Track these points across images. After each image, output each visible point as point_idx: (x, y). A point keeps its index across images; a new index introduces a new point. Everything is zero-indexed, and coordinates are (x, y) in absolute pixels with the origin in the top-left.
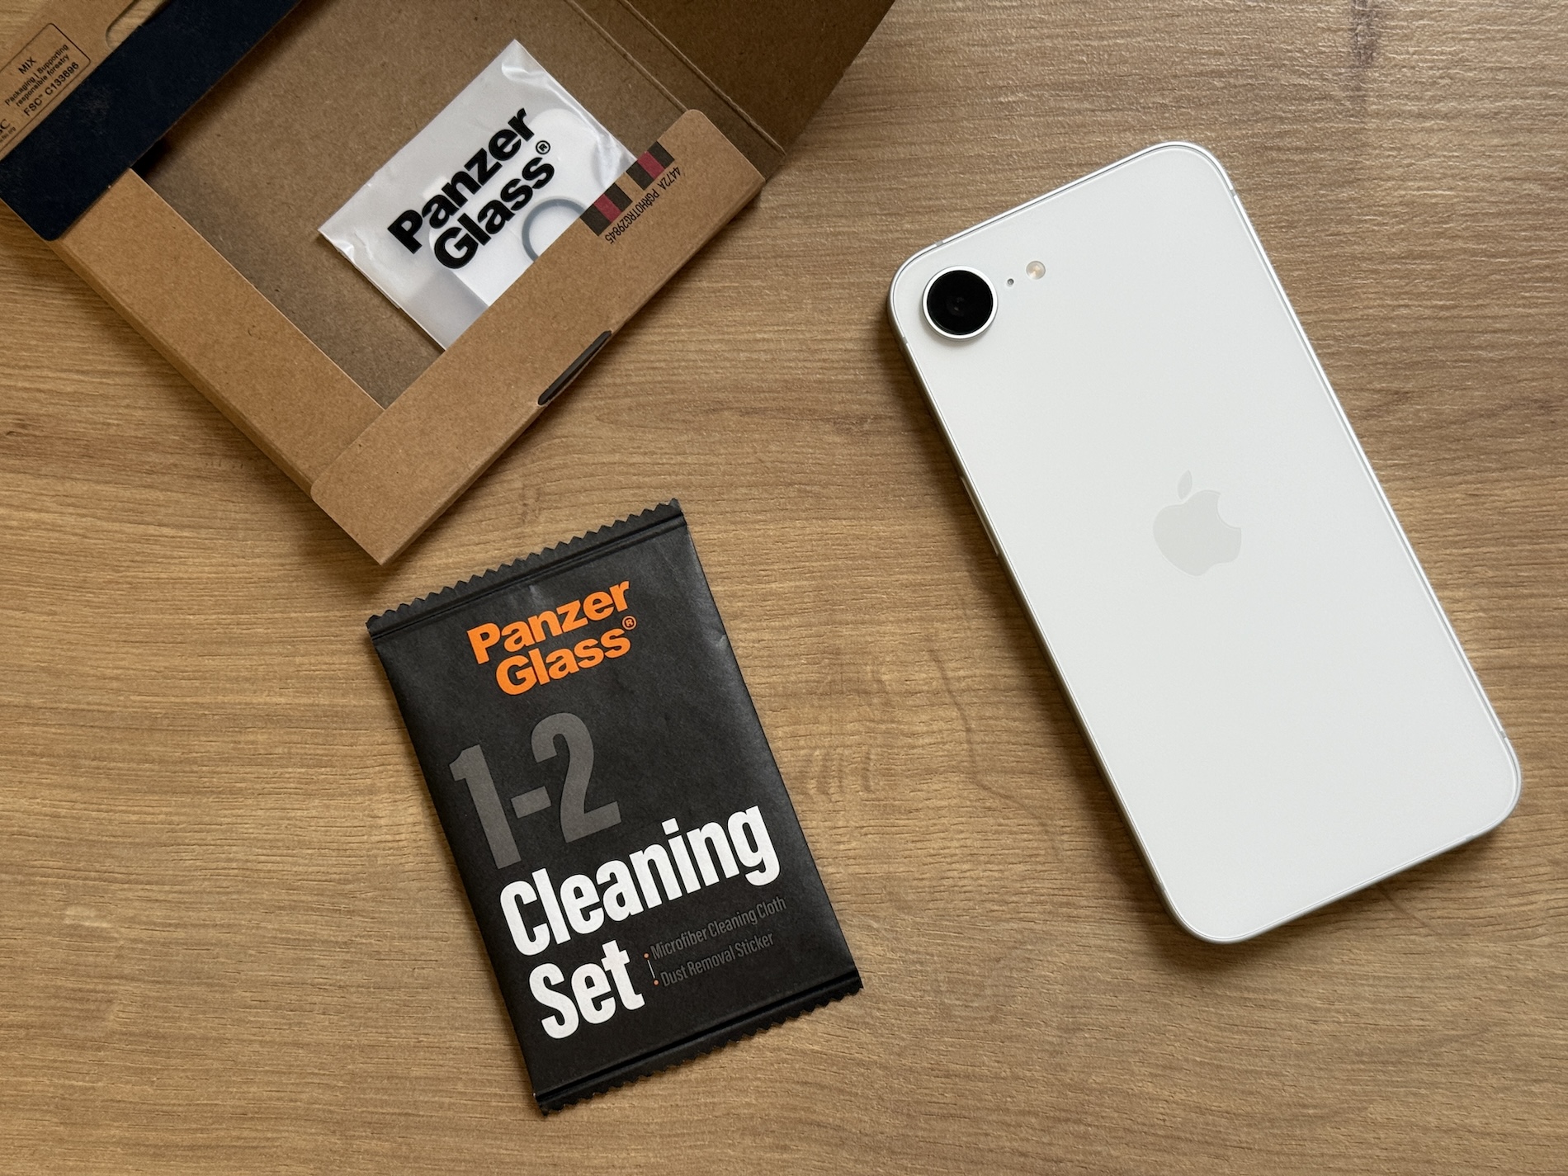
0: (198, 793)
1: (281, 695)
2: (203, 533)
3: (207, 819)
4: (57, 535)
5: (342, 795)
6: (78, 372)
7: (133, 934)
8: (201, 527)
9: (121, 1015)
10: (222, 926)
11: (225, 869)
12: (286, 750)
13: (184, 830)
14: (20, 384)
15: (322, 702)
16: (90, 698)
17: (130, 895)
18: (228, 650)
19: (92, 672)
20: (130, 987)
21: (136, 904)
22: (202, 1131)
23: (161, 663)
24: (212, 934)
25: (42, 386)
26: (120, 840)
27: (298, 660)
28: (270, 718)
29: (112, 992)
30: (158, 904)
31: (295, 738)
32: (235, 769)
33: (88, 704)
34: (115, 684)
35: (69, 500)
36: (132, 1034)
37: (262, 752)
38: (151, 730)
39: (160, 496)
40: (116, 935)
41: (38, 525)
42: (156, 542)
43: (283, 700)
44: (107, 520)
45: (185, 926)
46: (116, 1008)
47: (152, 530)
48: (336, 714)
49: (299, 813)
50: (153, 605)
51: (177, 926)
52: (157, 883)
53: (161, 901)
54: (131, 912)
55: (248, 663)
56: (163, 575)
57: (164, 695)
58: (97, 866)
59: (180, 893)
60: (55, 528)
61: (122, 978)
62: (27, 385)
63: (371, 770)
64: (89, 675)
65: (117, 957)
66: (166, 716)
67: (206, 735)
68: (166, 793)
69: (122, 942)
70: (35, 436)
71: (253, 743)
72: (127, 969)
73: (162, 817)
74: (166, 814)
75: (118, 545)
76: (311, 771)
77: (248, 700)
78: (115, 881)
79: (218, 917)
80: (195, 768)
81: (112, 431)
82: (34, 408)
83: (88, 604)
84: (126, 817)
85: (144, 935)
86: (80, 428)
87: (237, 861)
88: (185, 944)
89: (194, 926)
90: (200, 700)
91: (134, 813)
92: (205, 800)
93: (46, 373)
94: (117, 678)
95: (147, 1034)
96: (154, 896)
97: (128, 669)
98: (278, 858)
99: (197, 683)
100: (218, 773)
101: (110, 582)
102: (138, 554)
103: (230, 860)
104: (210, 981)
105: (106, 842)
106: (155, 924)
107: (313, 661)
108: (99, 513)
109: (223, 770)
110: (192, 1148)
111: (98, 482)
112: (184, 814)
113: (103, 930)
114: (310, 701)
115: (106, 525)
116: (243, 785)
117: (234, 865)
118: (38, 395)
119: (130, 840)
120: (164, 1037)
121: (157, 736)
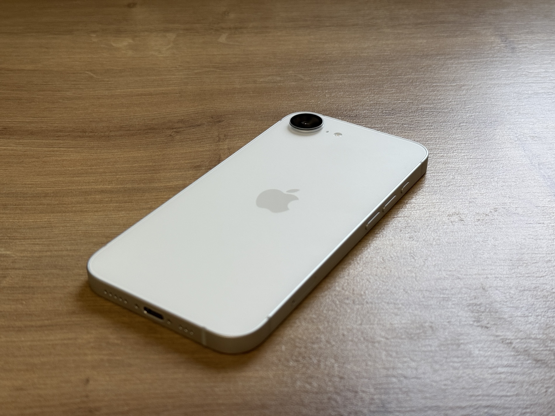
0: (64, 213)
1: (109, 185)
2: (79, 149)
3: (68, 219)
4: (13, 151)
5: (136, 210)
6: (32, 117)
7: (22, 255)
8: (78, 148)
9: (10, 281)
10: (71, 250)
11: (75, 233)
12: (110, 199)
13: (56, 223)
14: (7, 120)
15: (127, 186)
16: (17, 190)
17: (24, 243)
18: (85, 175)
19: (20, 183)
20: (17, 272)
21: (27, 246)
22: (48, 320)
23: (54, 179)
24: (65, 253)
25: (16, 121)
26: (23, 227)
27: (117, 177)
28: (102, 192)
29: (7, 274)
30: (38, 245)
31: (114, 196)
32: (84, 205)
33: (16, 191)
34: (30, 186)
35: (20, 144)
36: (14, 287)
37: (98, 200)
38: (45, 196)
39: (61, 142)
40: (13, 256)
41: (5, 149)
42: (57, 152)
43: (109, 187)
44: (36, 147)
45: (51, 251)
46: (7, 279)
47: (56, 149)
48: (135, 189)
49: (114, 216)
50: (53, 166)
51: (46, 251)
52: (39, 239)
53: (39, 244)
54: (23, 248)
55: (94, 178)
56: (59, 159)
57: (53, 187)
58: (9, 235)
59: (50, 241)
60: (12, 150)
61: (14, 269)
62: (10, 120)
63: (150, 203)
64: (18, 184)
65: (13, 262)
66: (53, 193)
67: (71, 197)
68: (49, 213)
69: (16, 258)
70: (10, 131)
71: (94, 198)
72: (17, 266)
73: (46, 220)
74: (48, 219)
75: (40, 153)
76: (121, 204)
77: (93, 187)
78: (18, 239)
79: (69, 248)
80: (65, 206)
81: (43, 129)
82: (12, 125)
83: (23, 167)
84: (27, 221)
85: (29, 255)
86: (29, 128)
87: (81, 230)
88: (51, 256)
89: (56, 251)
90: (70, 188)
91: (32, 219)
92: (68, 214)
93: (18, 118)
94: (32, 184)
95: (24, 287)
96: (36, 243)
97: (37, 182)
98: (102, 229)
99: (69, 184)
100: (75, 207)
101: (34, 161)
102: (48, 154)
103: (77, 231)
104: (62, 268)
105: (15, 228)
106: (35, 251)
107: (125, 176)
108: (33, 146)
109: (79, 205)
110: (41, 326)
111: (34, 139)
112: (57, 218)
113: (6, 254)
114: (123, 186)
115: (35, 149)
116: (87, 209)
117: (80, 232)
118: (14, 122)
119: (27, 227)
120: (33, 288)
121: (48, 198)
